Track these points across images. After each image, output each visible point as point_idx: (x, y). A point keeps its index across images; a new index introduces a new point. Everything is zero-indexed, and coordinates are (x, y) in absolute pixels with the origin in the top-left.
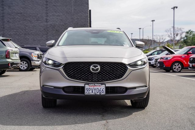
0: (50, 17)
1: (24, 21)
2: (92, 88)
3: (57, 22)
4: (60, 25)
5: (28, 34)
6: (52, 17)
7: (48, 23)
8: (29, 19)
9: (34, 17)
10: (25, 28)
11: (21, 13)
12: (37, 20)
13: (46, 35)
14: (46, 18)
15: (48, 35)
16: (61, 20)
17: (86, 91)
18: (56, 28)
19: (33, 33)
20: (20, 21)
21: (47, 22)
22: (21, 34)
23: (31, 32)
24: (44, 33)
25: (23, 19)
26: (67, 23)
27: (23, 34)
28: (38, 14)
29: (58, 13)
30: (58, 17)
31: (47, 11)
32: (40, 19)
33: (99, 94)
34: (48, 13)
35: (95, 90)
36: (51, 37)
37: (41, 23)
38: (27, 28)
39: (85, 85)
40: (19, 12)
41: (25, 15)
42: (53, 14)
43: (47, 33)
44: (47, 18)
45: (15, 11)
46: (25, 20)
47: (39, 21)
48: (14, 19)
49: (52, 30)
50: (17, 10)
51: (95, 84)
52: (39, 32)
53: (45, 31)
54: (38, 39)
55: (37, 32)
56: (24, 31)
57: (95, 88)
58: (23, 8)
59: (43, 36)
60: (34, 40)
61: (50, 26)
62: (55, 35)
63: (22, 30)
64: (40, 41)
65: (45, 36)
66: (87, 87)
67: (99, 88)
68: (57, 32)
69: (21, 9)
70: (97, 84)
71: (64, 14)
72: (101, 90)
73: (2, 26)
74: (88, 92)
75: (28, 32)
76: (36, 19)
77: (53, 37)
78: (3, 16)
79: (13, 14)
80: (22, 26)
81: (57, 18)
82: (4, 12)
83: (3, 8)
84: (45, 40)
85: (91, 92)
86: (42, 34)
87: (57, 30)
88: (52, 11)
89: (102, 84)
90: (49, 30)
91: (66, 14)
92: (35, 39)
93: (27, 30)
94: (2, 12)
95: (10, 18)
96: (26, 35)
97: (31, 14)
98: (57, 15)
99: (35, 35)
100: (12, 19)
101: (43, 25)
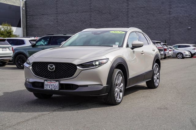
0: (174, 9)
1: (147, 15)
2: (49, 84)
3: (181, 14)
4: (184, 17)
5: (151, 28)
6: (175, 9)
7: (172, 16)
8: (152, 13)
9: (157, 10)
10: (148, 21)
11: (145, 7)
12: (160, 13)
13: (169, 28)
14: (169, 10)
15: (171, 28)
16: (186, 11)
17: (45, 86)
18: (179, 20)
19: (156, 27)
20: (143, 15)
21: (170, 14)
22: (144, 28)
23: (153, 26)
24: (166, 26)
25: (146, 13)
26: (192, 14)
27: (145, 28)
28: (161, 7)
29: (182, 4)
30: (181, 8)
31: (170, 3)
32: (163, 12)
33: (54, 89)
34: (171, 5)
35: (51, 86)
36: (174, 30)
37: (164, 15)
38: (150, 21)
39: (44, 81)
40: (142, 6)
41: (148, 8)
42: (176, 5)
43: (170, 25)
44: (171, 10)
45: (139, 6)
46: (148, 13)
47: (162, 14)
48: (138, 14)
49: (175, 22)
50: (140, 5)
51: (51, 81)
52: (162, 25)
53: (167, 24)
54: (160, 32)
55: (160, 25)
56: (147, 25)
57: (52, 84)
58: (147, 2)
59: (165, 29)
60: (157, 34)
61: (173, 19)
62: (178, 27)
63: (145, 24)
64: (162, 35)
65: (167, 29)
66: (46, 83)
67: (55, 84)
68: (180, 24)
69: (145, 3)
70: (53, 81)
71: (189, 4)
72: (56, 86)
73: (127, 21)
74: (46, 87)
75: (150, 26)
76: (158, 12)
77: (176, 29)
78: (128, 12)
79: (136, 9)
80: (145, 20)
81: (181, 10)
82: (128, 7)
83: (128, 3)
84: (167, 33)
85: (48, 87)
86: (165, 27)
87: (180, 22)
88: (175, 2)
89: (56, 81)
90: (172, 22)
91: (191, 4)
92: (158, 32)
93: (150, 24)
94: (127, 7)
95: (134, 13)
96: (149, 29)
97: (153, 8)
98: (181, 6)
99: (157, 28)
100: (136, 14)
101: (166, 18)
